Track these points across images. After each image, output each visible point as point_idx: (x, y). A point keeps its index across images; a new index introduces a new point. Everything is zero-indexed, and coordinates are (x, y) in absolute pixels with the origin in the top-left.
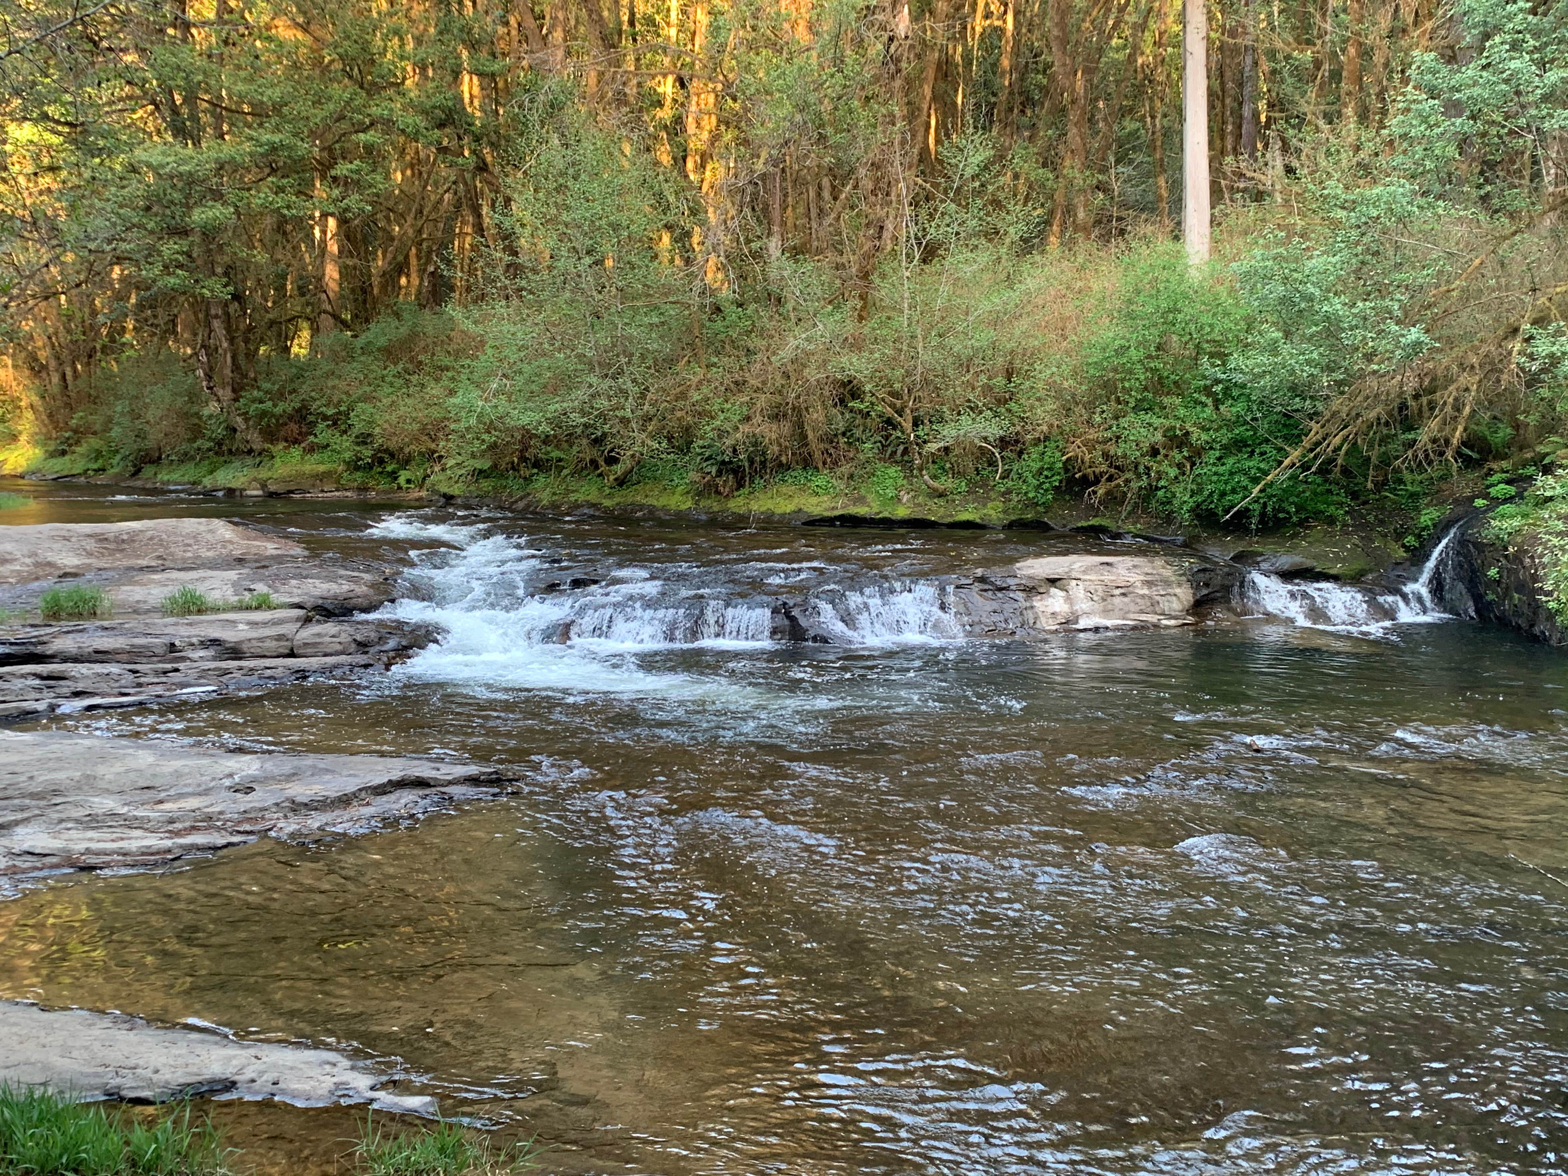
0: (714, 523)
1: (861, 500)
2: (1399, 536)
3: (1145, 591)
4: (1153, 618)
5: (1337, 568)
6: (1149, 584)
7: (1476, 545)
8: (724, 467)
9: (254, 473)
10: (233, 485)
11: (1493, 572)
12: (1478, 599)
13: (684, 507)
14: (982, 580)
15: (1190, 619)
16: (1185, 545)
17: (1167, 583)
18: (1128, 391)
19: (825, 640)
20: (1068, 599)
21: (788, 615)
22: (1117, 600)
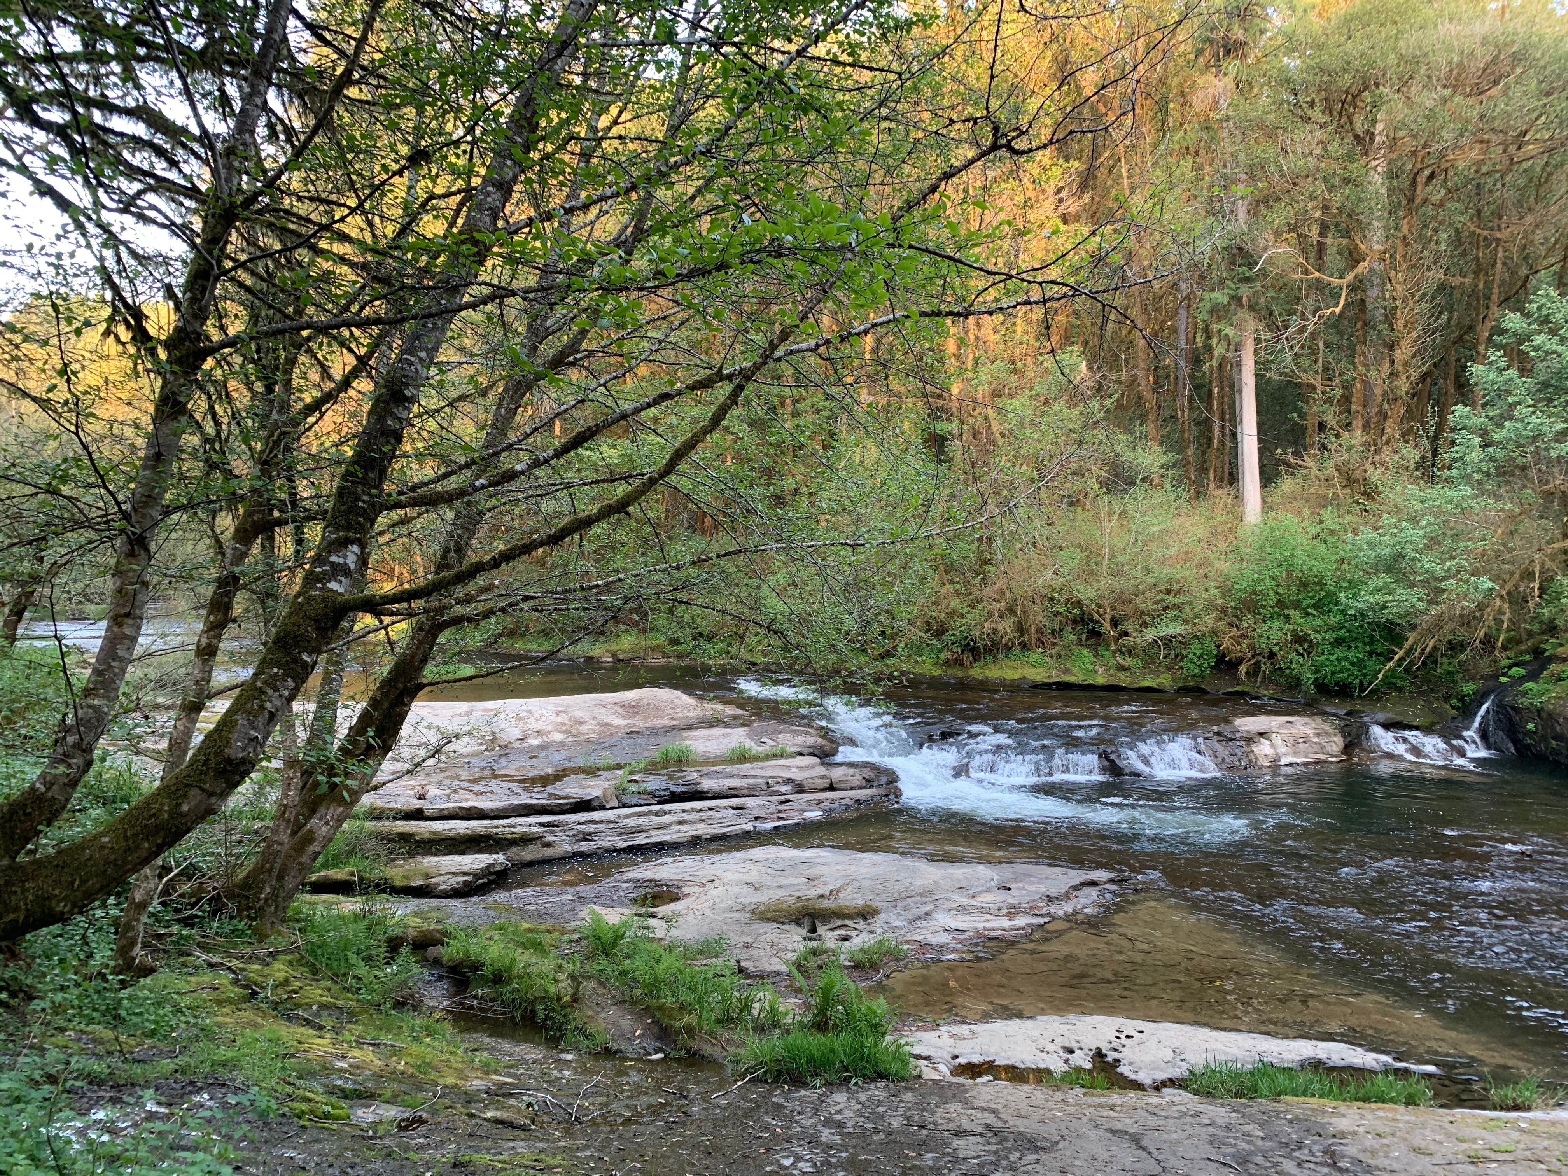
0: (963, 685)
1: (1067, 671)
2: (1447, 699)
3: (1316, 740)
4: (1323, 757)
5: (1417, 721)
6: (1318, 735)
7: (1513, 708)
8: (966, 648)
9: (606, 646)
10: (591, 654)
11: (1531, 726)
12: (1516, 742)
13: (936, 674)
14: (1218, 734)
15: (1344, 757)
16: (1308, 704)
17: (1328, 734)
18: (1264, 607)
19: (1139, 775)
20: (1273, 746)
21: (1107, 759)
22: (1302, 746)
